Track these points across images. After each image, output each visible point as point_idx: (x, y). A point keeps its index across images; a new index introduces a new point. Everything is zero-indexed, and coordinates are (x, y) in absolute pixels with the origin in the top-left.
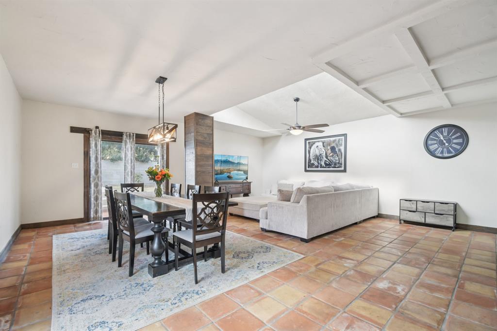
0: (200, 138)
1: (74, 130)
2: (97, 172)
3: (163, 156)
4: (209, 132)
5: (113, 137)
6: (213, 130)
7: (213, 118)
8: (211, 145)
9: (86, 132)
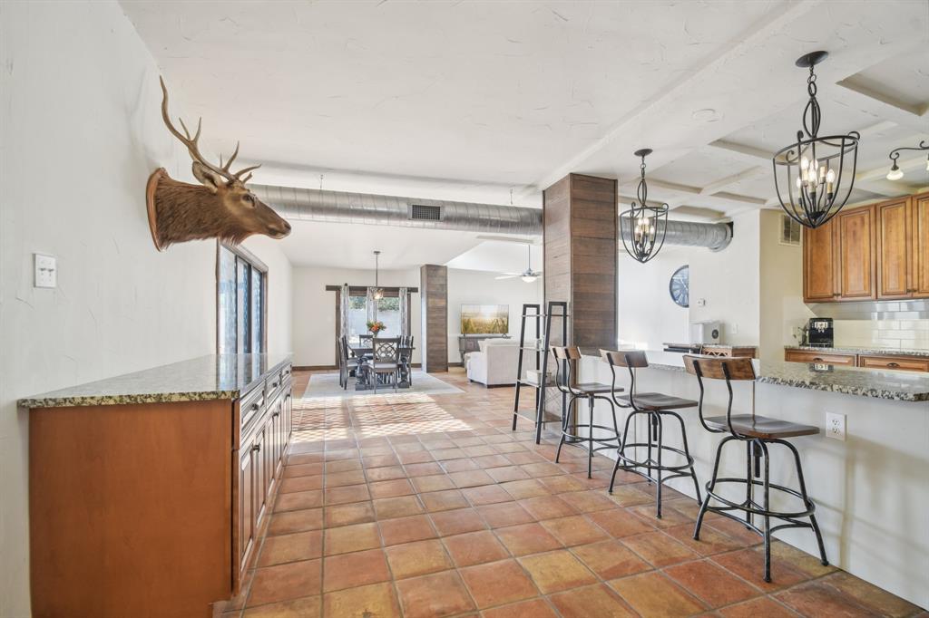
0: (432, 290)
1: (329, 288)
2: (345, 325)
3: (403, 308)
4: (442, 282)
5: (358, 291)
6: (446, 280)
7: (446, 267)
8: (445, 296)
9: (337, 289)
